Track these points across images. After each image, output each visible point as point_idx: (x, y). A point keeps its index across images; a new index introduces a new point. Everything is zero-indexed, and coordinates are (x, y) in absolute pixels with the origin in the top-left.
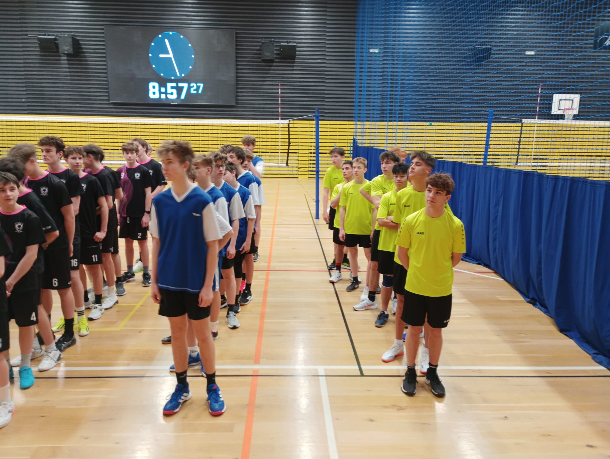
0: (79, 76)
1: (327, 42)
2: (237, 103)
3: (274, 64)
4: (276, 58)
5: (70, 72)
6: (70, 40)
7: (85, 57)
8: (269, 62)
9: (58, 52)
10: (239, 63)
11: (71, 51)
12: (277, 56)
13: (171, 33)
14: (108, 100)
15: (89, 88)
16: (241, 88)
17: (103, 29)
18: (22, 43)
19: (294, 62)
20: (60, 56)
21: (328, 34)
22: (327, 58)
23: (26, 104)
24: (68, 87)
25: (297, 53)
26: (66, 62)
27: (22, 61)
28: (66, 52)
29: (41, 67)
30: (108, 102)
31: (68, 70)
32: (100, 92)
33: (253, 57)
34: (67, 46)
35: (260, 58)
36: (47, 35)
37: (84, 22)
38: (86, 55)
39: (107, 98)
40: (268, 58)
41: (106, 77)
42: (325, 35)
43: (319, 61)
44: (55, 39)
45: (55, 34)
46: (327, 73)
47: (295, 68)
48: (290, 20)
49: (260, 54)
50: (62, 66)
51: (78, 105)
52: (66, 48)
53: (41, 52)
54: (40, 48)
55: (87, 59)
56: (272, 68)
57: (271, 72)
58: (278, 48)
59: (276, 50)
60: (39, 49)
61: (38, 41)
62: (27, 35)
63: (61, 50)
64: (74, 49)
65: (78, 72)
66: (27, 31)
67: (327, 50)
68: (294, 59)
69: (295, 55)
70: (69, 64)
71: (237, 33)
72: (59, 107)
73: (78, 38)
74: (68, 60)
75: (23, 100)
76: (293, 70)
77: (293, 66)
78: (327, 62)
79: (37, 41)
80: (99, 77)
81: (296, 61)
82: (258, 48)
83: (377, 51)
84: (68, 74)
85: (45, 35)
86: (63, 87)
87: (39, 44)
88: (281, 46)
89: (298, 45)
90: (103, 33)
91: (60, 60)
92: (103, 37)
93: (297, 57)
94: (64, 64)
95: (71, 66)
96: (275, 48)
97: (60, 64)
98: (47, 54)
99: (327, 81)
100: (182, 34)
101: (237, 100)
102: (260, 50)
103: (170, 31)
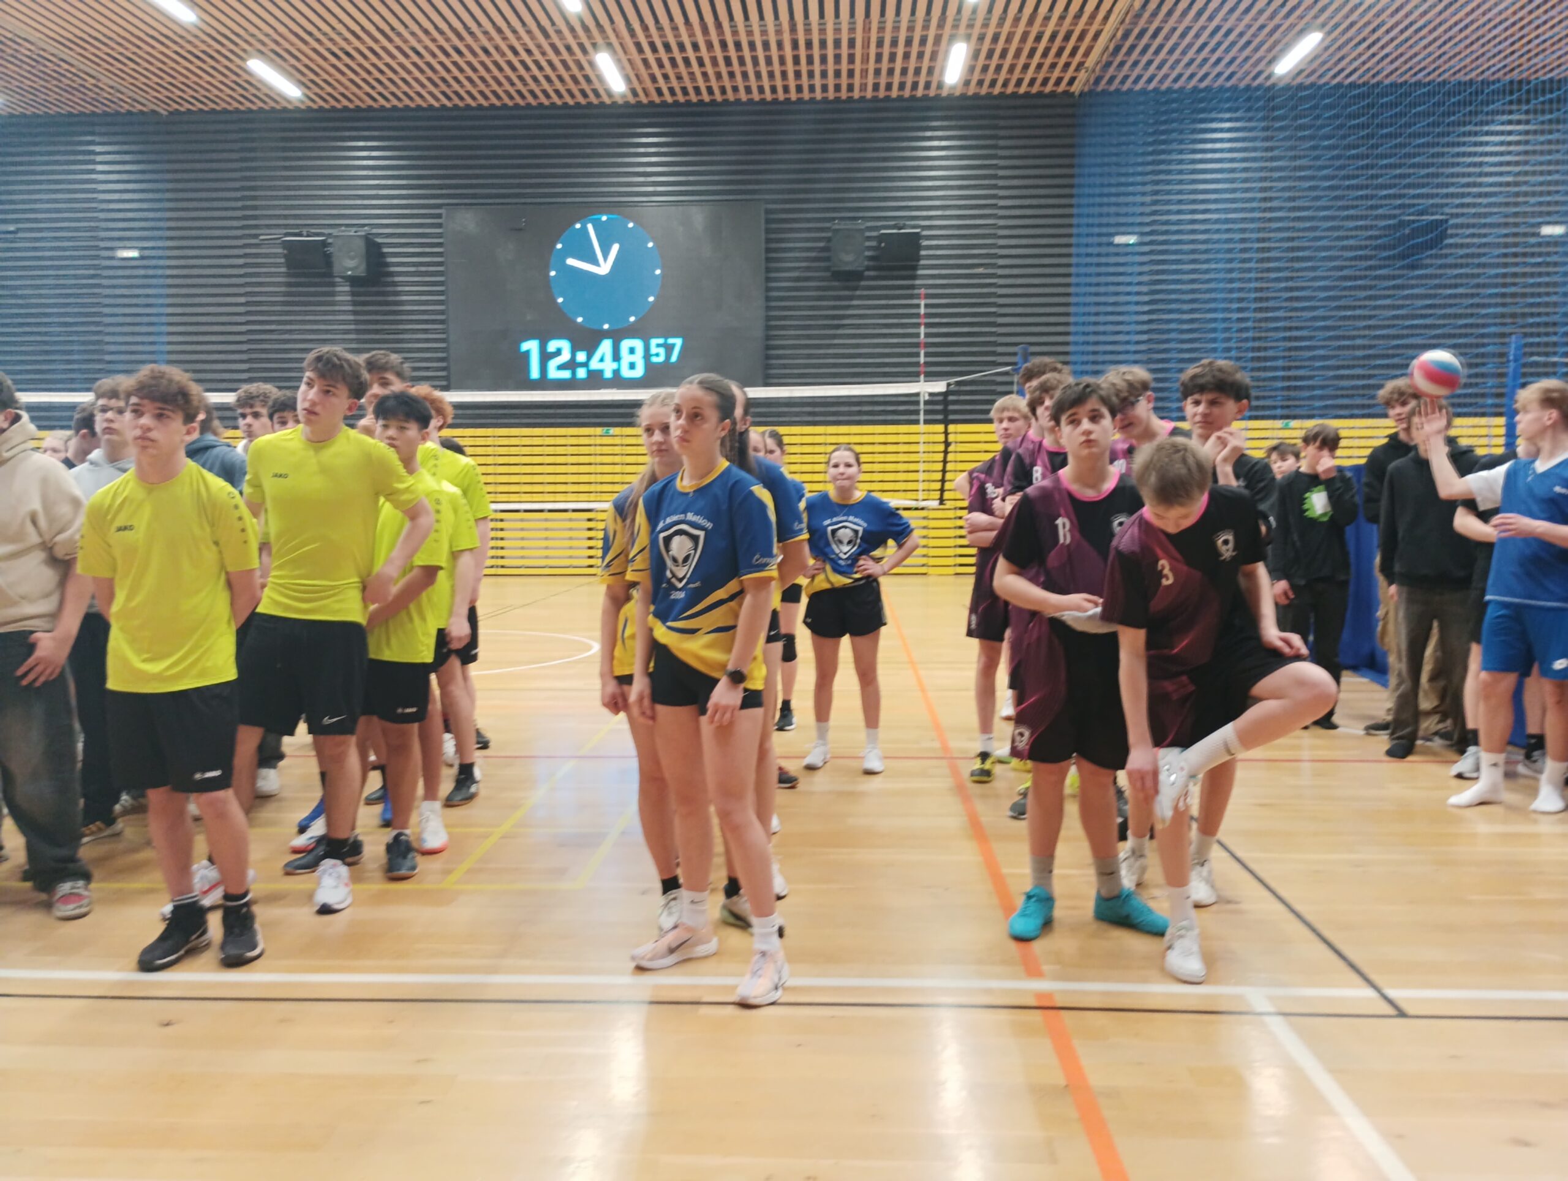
0: (377, 332)
1: (1001, 222)
2: (767, 385)
3: (863, 283)
4: (868, 269)
5: (356, 322)
6: (360, 244)
7: (395, 284)
8: (849, 278)
9: (330, 275)
10: (774, 284)
11: (361, 271)
12: (871, 263)
13: (604, 218)
14: (447, 387)
16: (778, 347)
17: (439, 216)
18: (246, 256)
19: (914, 277)
20: (333, 285)
21: (1001, 203)
22: (1001, 262)
25: (923, 253)
26: (349, 298)
27: (242, 300)
28: (350, 273)
29: (285, 313)
31: (351, 317)
32: (427, 369)
33: (808, 269)
34: (352, 258)
35: (827, 269)
36: (305, 233)
37: (395, 202)
38: (397, 279)
39: (444, 383)
40: (847, 268)
41: (443, 331)
42: (994, 206)
43: (981, 270)
44: (324, 244)
45: (326, 231)
46: (999, 301)
47: (918, 291)
48: (904, 174)
49: (828, 259)
50: (337, 308)
52: (351, 263)
53: (288, 275)
54: (288, 267)
55: (400, 289)
56: (858, 293)
57: (855, 302)
58: (874, 244)
59: (869, 248)
60: (283, 270)
61: (284, 248)
62: (256, 236)
63: (336, 269)
64: (369, 265)
65: (377, 322)
66: (256, 227)
68: (915, 268)
69: (918, 258)
70: (354, 303)
71: (767, 211)
73: (379, 240)
74: (353, 294)
76: (912, 296)
77: (913, 287)
78: (1000, 272)
79: (280, 251)
80: (426, 331)
81: (920, 272)
82: (822, 244)
83: (1132, 240)
84: (352, 327)
85: (299, 235)
87: (285, 256)
88: (881, 238)
89: (925, 233)
90: (440, 226)
91: (333, 294)
92: (440, 235)
93: (922, 262)
94: (342, 303)
95: (359, 308)
96: (868, 244)
97: (333, 304)
98: (303, 280)
99: (1000, 320)
100: (632, 219)
101: (768, 376)
102: (828, 249)
103: (602, 213)
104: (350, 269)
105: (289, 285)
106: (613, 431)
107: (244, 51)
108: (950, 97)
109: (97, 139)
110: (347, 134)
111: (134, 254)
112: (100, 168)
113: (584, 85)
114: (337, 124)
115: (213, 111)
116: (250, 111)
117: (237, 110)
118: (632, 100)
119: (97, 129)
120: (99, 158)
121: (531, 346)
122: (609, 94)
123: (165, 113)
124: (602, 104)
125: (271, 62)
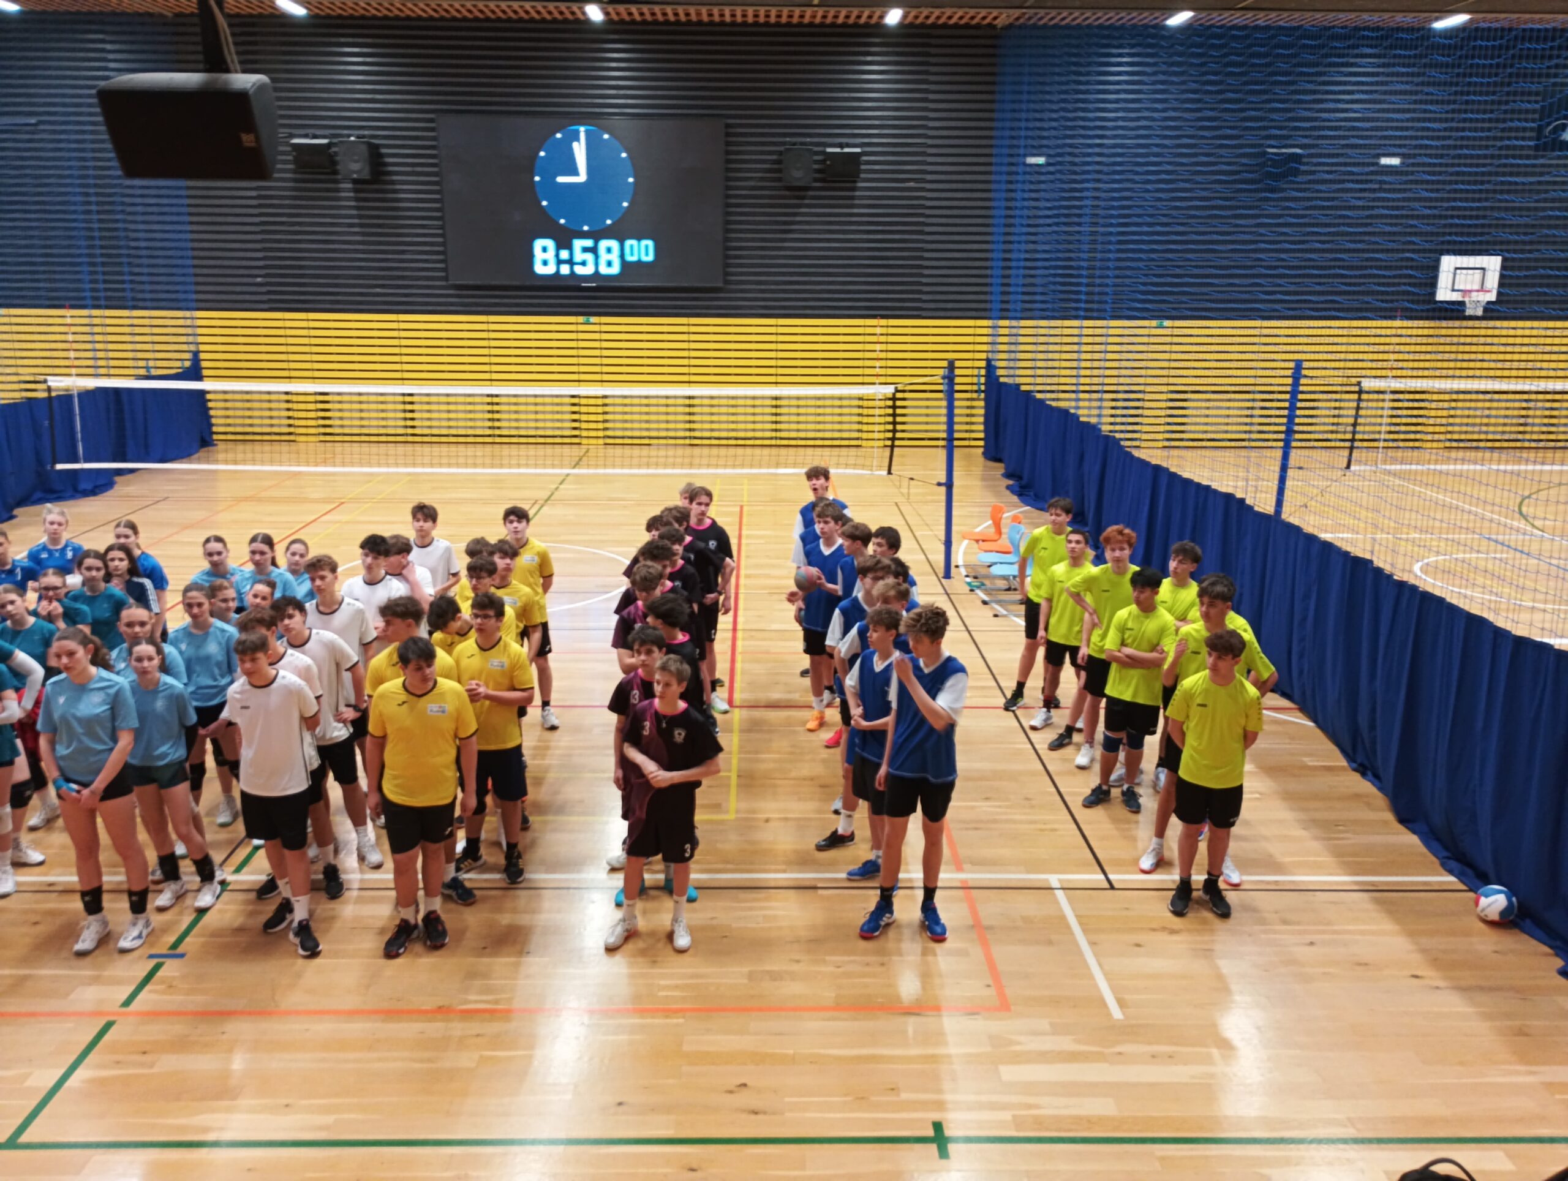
0: (379, 226)
1: (930, 142)
2: (726, 282)
3: (811, 193)
4: (815, 180)
5: (360, 217)
6: (364, 149)
7: (393, 182)
8: (799, 191)
9: (335, 172)
10: (732, 192)
11: (366, 175)
12: (817, 175)
13: (583, 129)
14: (444, 278)
15: (403, 252)
16: (735, 248)
17: (431, 120)
19: (854, 189)
20: (338, 183)
22: (929, 177)
23: (264, 289)
24: (358, 251)
25: (863, 167)
26: (352, 195)
27: (254, 193)
28: (353, 175)
29: (295, 206)
30: (443, 284)
32: (426, 261)
33: (762, 179)
34: (356, 161)
35: (779, 180)
36: (311, 135)
37: (391, 106)
38: (395, 178)
39: (443, 274)
40: (798, 181)
41: (440, 228)
43: (912, 184)
44: (329, 145)
45: (330, 133)
46: (928, 212)
47: (857, 202)
49: (779, 171)
51: (378, 290)
52: (355, 166)
53: (295, 172)
54: (297, 165)
55: (397, 187)
56: (807, 202)
57: (803, 211)
58: (821, 159)
59: (816, 162)
60: (291, 166)
61: (293, 149)
63: (341, 170)
64: (371, 166)
65: (380, 219)
67: (930, 159)
68: (856, 181)
69: (859, 171)
70: (357, 199)
71: (728, 126)
72: (338, 294)
73: (377, 142)
74: (356, 191)
75: (259, 280)
76: (852, 206)
77: (853, 198)
78: (928, 186)
79: (287, 149)
80: (422, 227)
81: (859, 185)
82: (774, 157)
83: (1041, 160)
84: (356, 221)
85: (306, 136)
86: (345, 251)
87: (294, 156)
88: (826, 156)
89: (864, 149)
90: (433, 129)
91: (338, 190)
92: (434, 139)
93: (862, 176)
94: (347, 199)
95: (362, 204)
96: (816, 158)
97: (339, 199)
98: (307, 177)
99: (927, 229)
100: (606, 129)
101: (727, 274)
102: (779, 162)
103: (581, 124)
104: (354, 171)
105: (295, 180)
106: (593, 319)
109: (108, 38)
110: (343, 40)
112: (112, 65)
114: (333, 31)
118: (606, 23)
119: (108, 28)
120: (111, 56)
124: (579, 23)
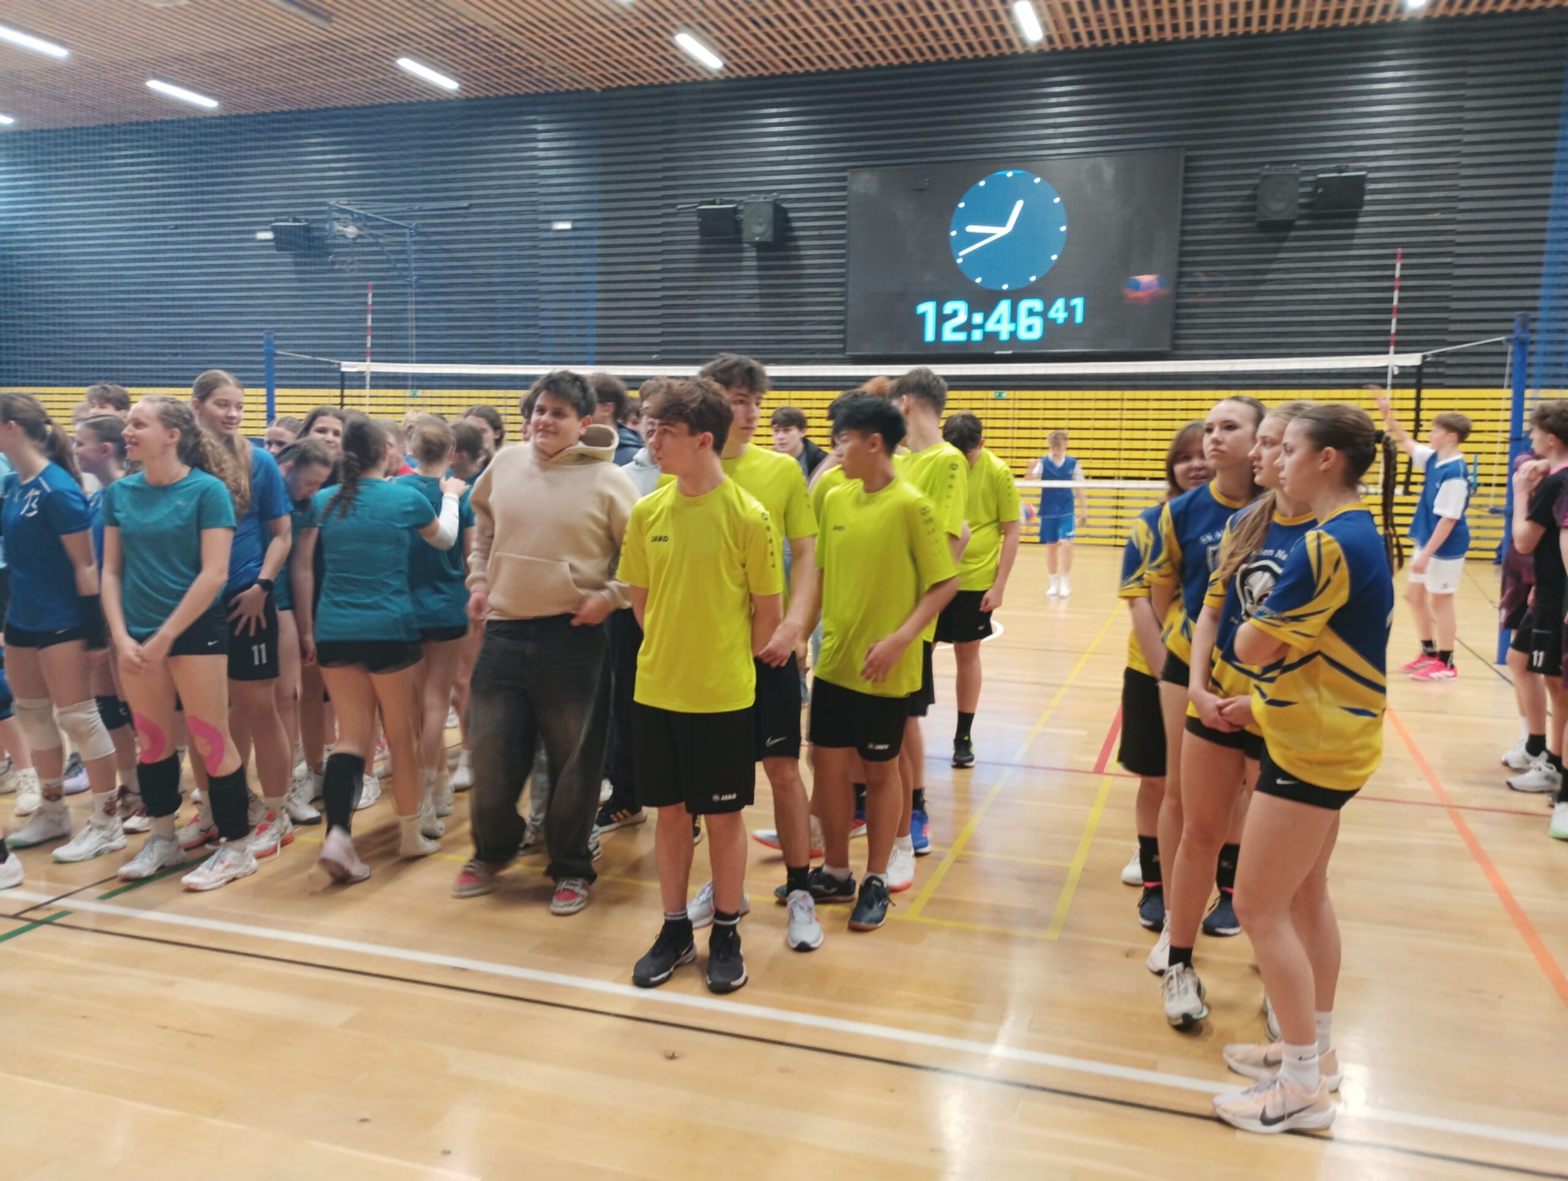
0: (779, 295)
1: (1465, 161)
2: (1175, 347)
3: (1293, 234)
4: (1301, 217)
5: (761, 287)
6: (769, 209)
7: (798, 248)
8: (1277, 229)
9: (739, 241)
10: (1189, 238)
11: (768, 237)
12: (1304, 211)
13: (1010, 174)
14: (843, 350)
15: (801, 323)
16: (1188, 306)
17: (844, 179)
18: (664, 224)
19: (1354, 226)
20: (742, 250)
21: (1467, 138)
22: (1462, 205)
24: (754, 324)
26: (755, 263)
27: (659, 267)
28: (757, 239)
29: (698, 279)
30: (841, 356)
31: (756, 282)
32: (822, 332)
33: (1229, 221)
34: (760, 224)
35: (1251, 219)
36: (718, 201)
37: (803, 167)
38: (800, 242)
39: (841, 346)
40: (1277, 218)
41: (842, 295)
42: (1458, 142)
43: (1436, 216)
44: (735, 211)
45: (738, 198)
46: (1456, 250)
47: (1356, 241)
48: (1349, 110)
50: (744, 273)
52: (759, 229)
53: (701, 242)
54: (702, 235)
55: (803, 253)
56: (1287, 244)
58: (1309, 189)
59: (1304, 195)
60: (697, 237)
61: (699, 216)
62: (674, 206)
63: (745, 235)
64: (776, 230)
65: (780, 286)
66: (675, 197)
67: (1463, 183)
68: (1356, 215)
69: (1361, 203)
70: (759, 268)
71: (1188, 159)
73: (785, 205)
74: (759, 259)
76: (1350, 247)
77: (1351, 236)
78: (1459, 217)
79: (695, 219)
80: (825, 294)
81: (1361, 220)
82: (1247, 193)
84: (756, 291)
85: (713, 203)
86: (741, 324)
87: (700, 224)
88: (1319, 183)
89: (1371, 175)
90: (844, 189)
91: (741, 259)
92: (844, 199)
93: (1366, 208)
94: (749, 268)
95: (764, 273)
96: (1302, 190)
97: (741, 269)
98: (712, 246)
99: (1457, 272)
100: (1038, 175)
101: (1176, 337)
102: (1253, 197)
103: (1009, 169)
104: (758, 235)
105: (701, 251)
106: (1006, 394)
107: (674, 26)
108: (1412, 21)
109: (540, 118)
110: (761, 101)
111: (567, 226)
112: (541, 145)
113: (999, 36)
114: (752, 93)
115: (641, 86)
116: (674, 84)
117: (662, 85)
118: (1047, 48)
119: (540, 109)
120: (540, 136)
121: (927, 308)
122: (1023, 43)
123: (598, 90)
124: (1015, 55)
125: (697, 35)
